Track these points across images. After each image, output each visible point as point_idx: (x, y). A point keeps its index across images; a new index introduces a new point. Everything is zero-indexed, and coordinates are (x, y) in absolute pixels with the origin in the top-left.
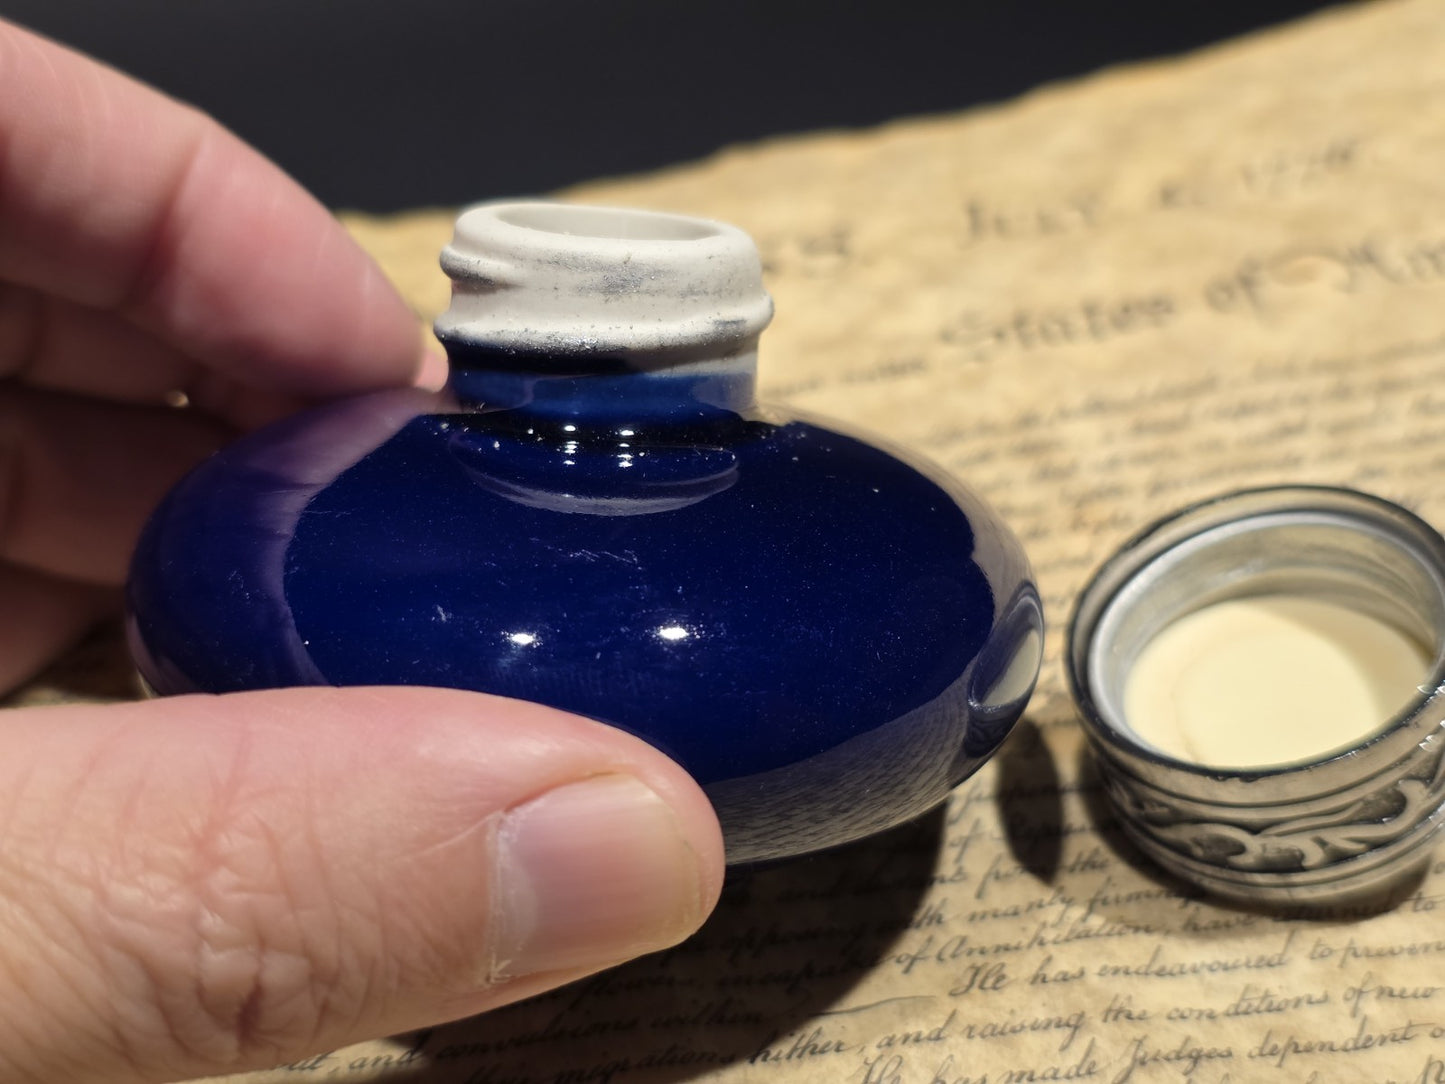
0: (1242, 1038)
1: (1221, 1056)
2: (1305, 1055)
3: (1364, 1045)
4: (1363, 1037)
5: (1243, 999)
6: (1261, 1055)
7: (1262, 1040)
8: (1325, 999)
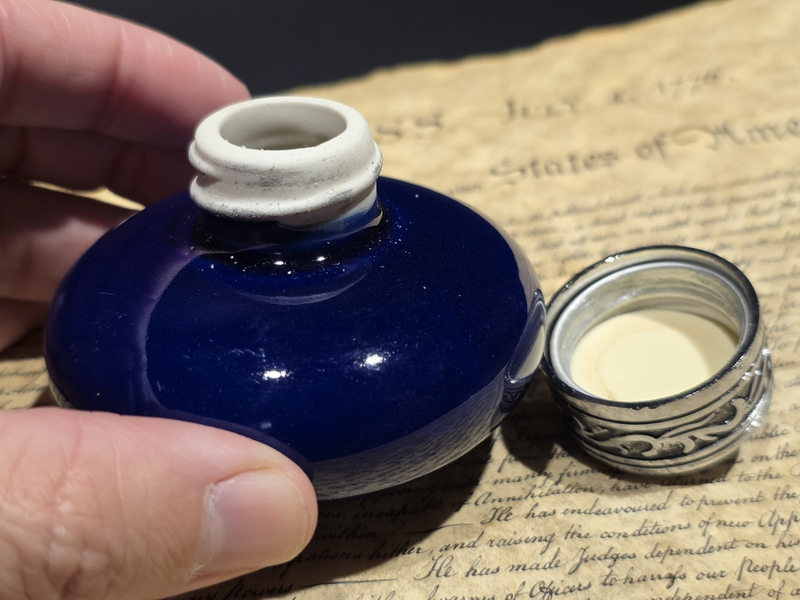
0: (641, 547)
1: (629, 557)
2: (676, 556)
3: (709, 550)
4: (709, 546)
5: (643, 527)
6: (652, 556)
7: (653, 549)
8: (689, 526)
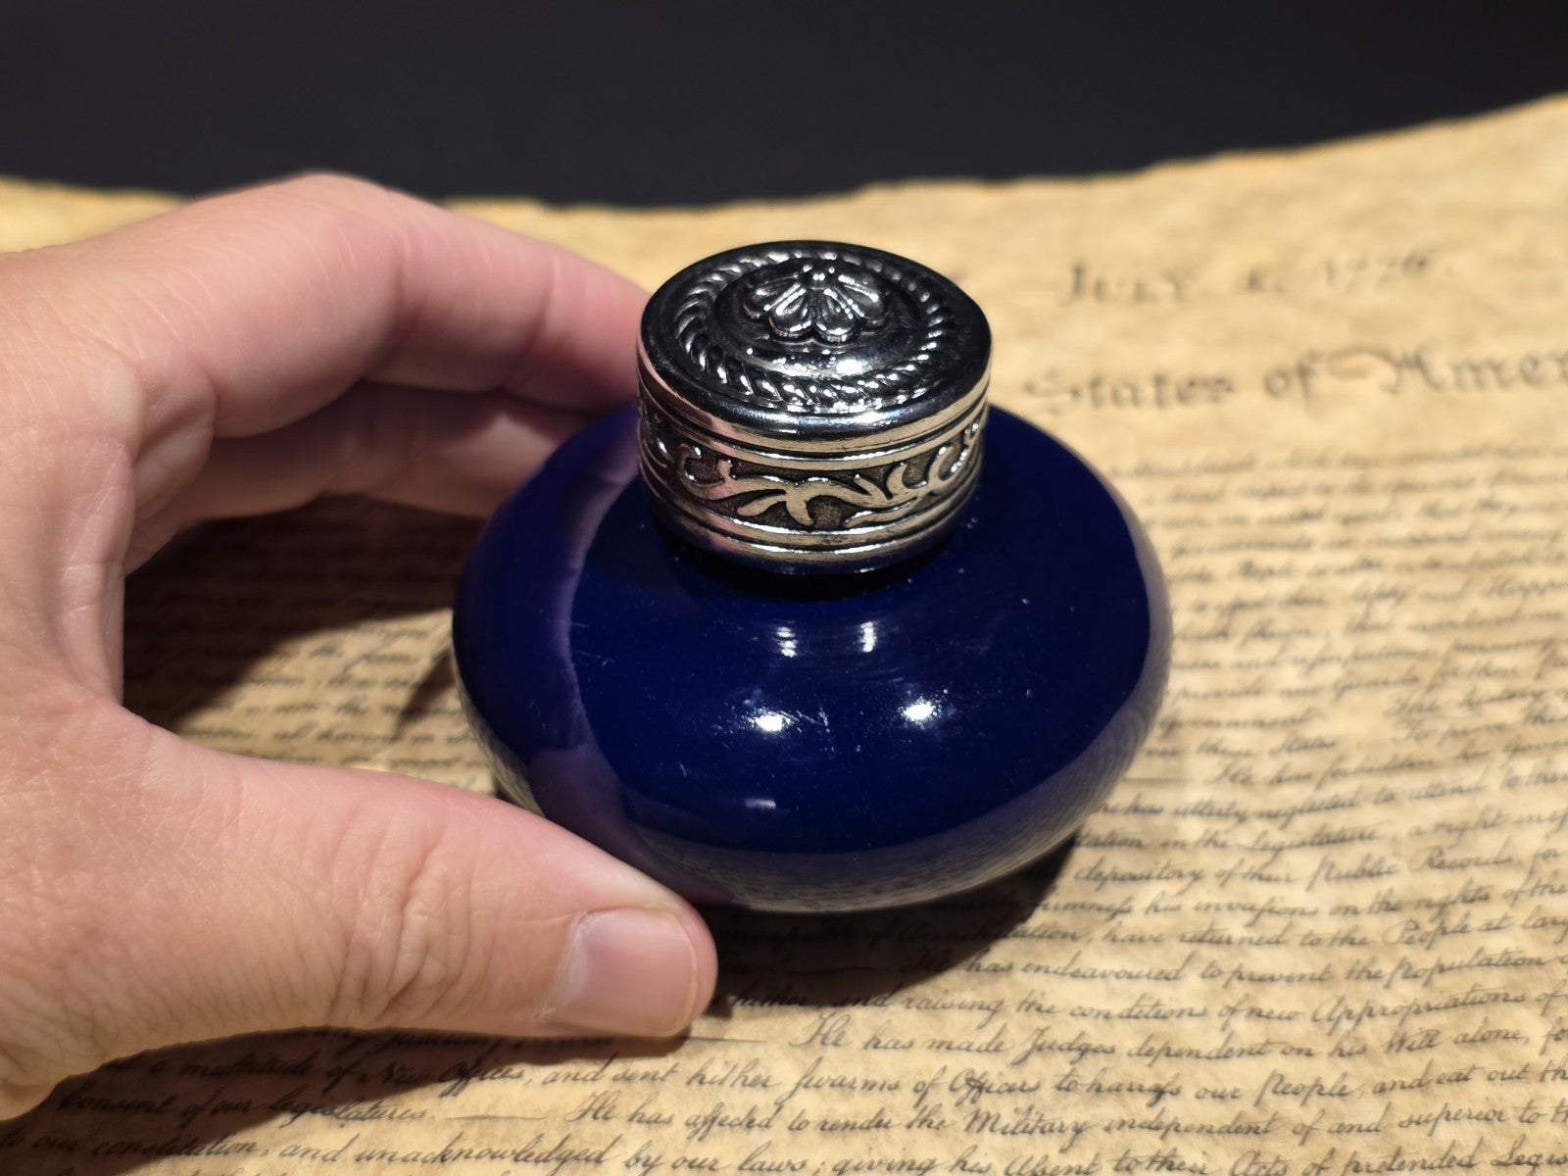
0: (1126, 1037)
1: (1105, 1052)
2: (1174, 1059)
3: (1225, 1055)
4: (1226, 1048)
5: (1137, 1005)
6: (1139, 1054)
7: (1143, 1041)
8: (1204, 1013)
